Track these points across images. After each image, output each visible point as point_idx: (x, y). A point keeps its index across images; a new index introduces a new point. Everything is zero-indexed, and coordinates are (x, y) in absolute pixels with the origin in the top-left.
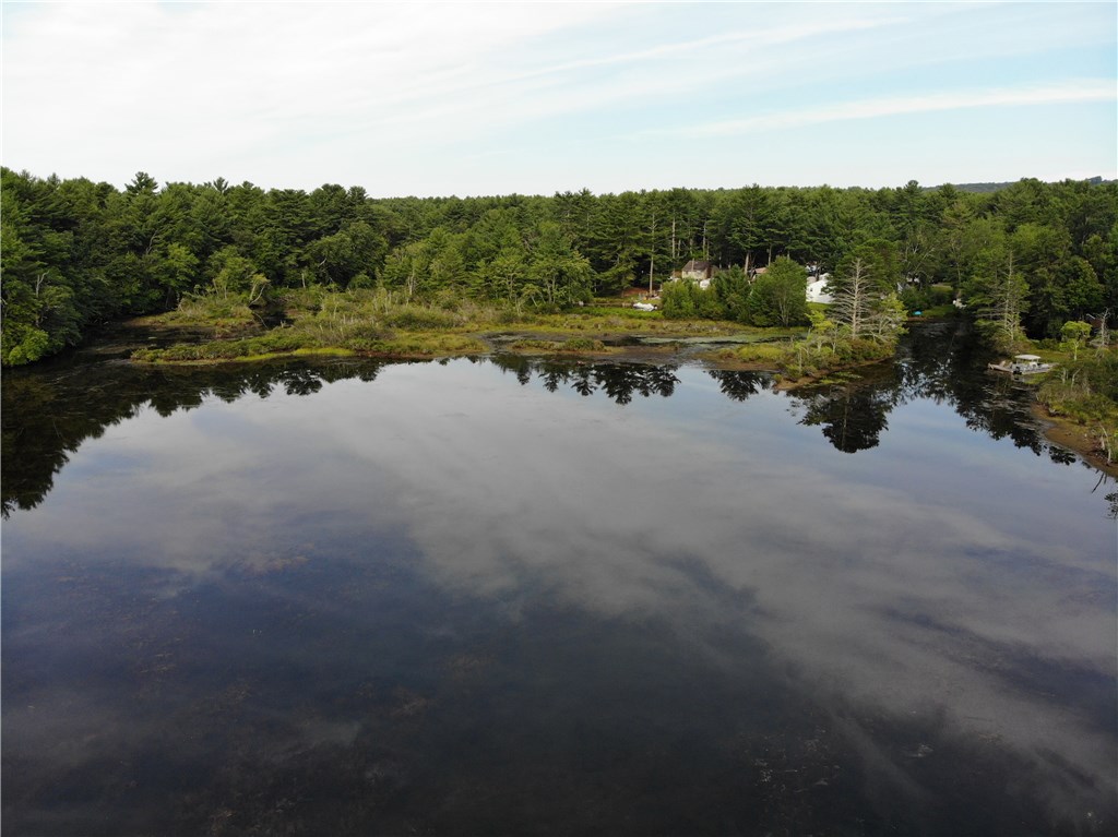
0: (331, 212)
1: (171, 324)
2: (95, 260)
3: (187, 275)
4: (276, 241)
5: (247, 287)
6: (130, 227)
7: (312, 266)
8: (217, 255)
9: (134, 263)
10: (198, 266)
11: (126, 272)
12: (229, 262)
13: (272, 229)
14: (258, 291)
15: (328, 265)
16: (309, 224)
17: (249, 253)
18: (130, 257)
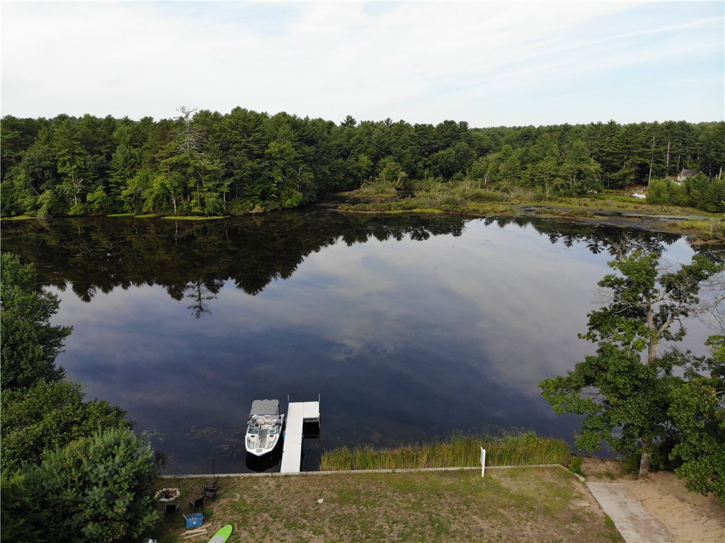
0: (446, 137)
1: (357, 196)
2: (324, 161)
3: (367, 171)
4: (414, 153)
5: (396, 178)
6: (342, 145)
7: (432, 168)
8: (383, 160)
9: (342, 164)
10: (372, 167)
11: (338, 168)
12: (388, 165)
13: (412, 147)
14: (401, 181)
15: (441, 167)
16: (433, 144)
17: (399, 160)
18: (341, 160)
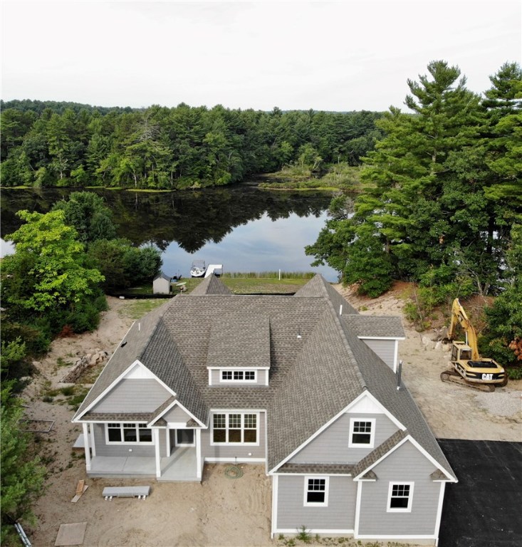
0: (361, 126)
1: (277, 177)
2: (251, 148)
3: (288, 156)
4: (330, 140)
5: (312, 162)
6: (267, 133)
7: (347, 153)
8: (302, 147)
9: (267, 149)
10: (293, 152)
11: (263, 153)
12: (307, 151)
13: (329, 135)
14: (317, 164)
15: (354, 153)
16: (348, 132)
17: (317, 147)
18: (266, 146)
